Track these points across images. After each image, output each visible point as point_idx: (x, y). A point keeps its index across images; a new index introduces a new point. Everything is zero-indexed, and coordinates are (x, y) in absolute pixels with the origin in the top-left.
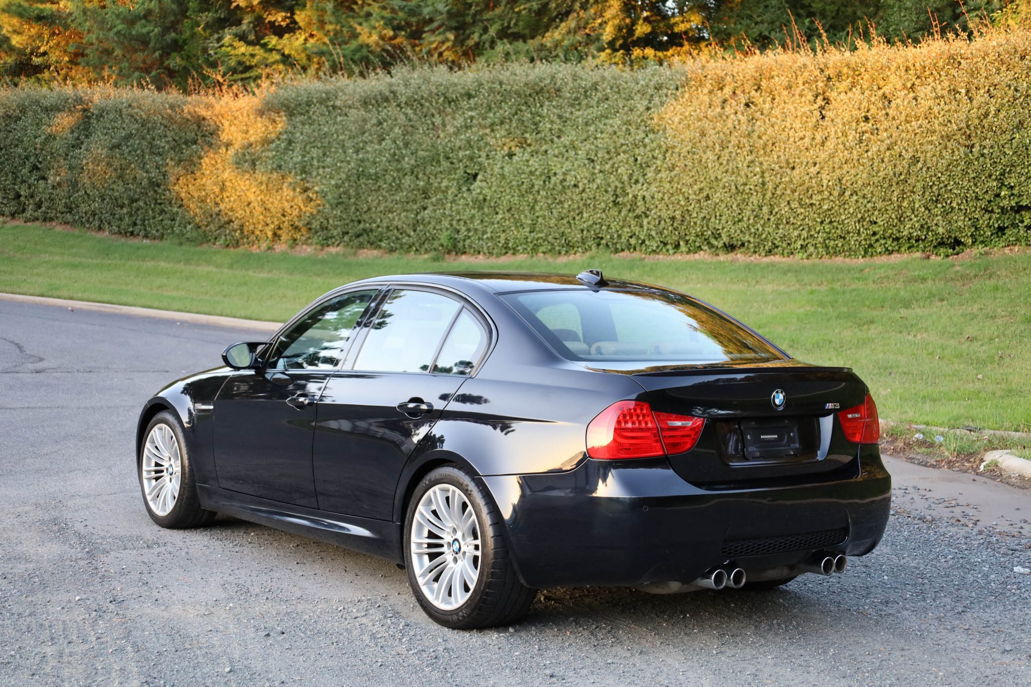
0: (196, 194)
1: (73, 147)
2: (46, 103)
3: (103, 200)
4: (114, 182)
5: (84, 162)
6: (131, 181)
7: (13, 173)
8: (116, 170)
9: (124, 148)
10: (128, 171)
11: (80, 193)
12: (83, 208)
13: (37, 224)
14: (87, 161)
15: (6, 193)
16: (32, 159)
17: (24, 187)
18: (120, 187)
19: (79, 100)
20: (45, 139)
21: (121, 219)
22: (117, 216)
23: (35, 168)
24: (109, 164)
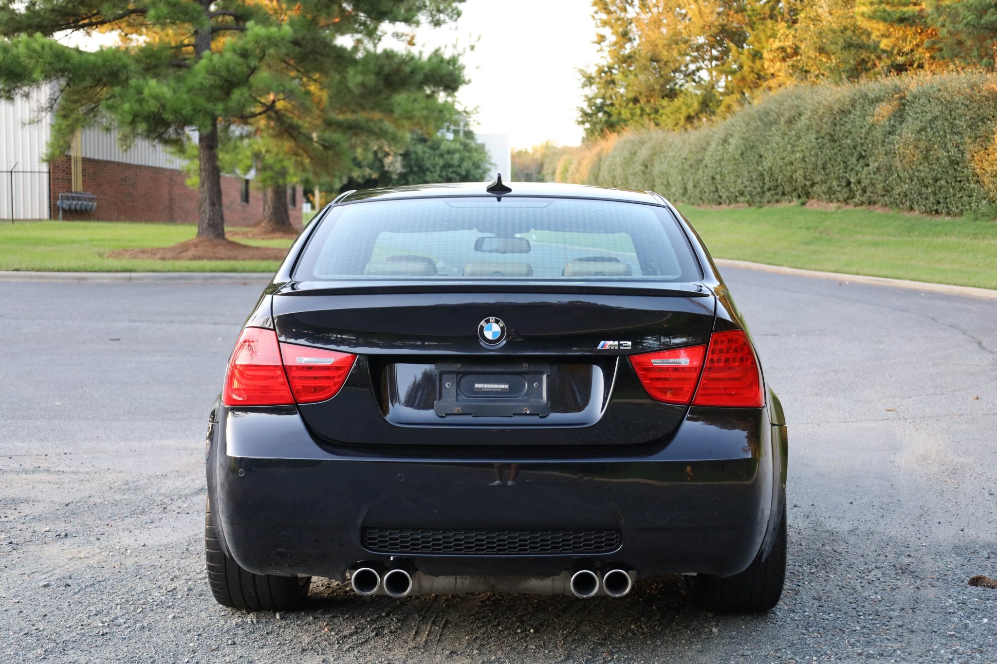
0: (989, 169)
1: (890, 133)
2: (871, 95)
3: (912, 181)
4: (920, 164)
5: (897, 146)
6: (934, 162)
7: (844, 162)
8: (921, 152)
9: (929, 130)
10: (932, 152)
11: (894, 177)
12: (897, 190)
13: (864, 207)
14: (899, 146)
15: (840, 181)
16: (858, 149)
17: (853, 174)
18: (924, 168)
19: (897, 89)
20: (869, 129)
21: (926, 199)
22: (924, 196)
23: (861, 157)
24: (916, 147)
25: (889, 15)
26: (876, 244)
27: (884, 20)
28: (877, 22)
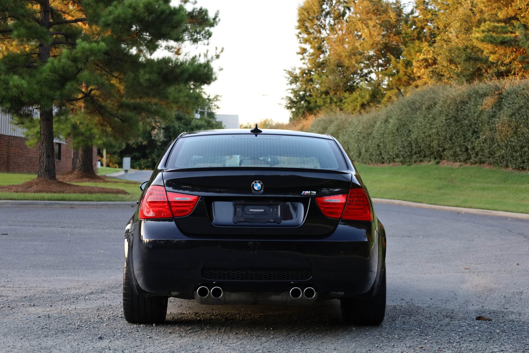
1: (493, 117)
2: (481, 92)
3: (507, 148)
4: (512, 137)
5: (497, 125)
6: (521, 135)
7: (464, 135)
8: (512, 129)
9: (517, 115)
10: (519, 129)
11: (495, 145)
12: (498, 154)
13: (477, 165)
14: (498, 126)
15: (461, 148)
16: (473, 127)
17: (469, 143)
18: (514, 139)
19: (497, 88)
20: (479, 114)
21: (516, 160)
22: (515, 158)
23: (474, 132)
24: (509, 126)
25: (494, 39)
26: (483, 189)
27: (492, 42)
28: (487, 44)
